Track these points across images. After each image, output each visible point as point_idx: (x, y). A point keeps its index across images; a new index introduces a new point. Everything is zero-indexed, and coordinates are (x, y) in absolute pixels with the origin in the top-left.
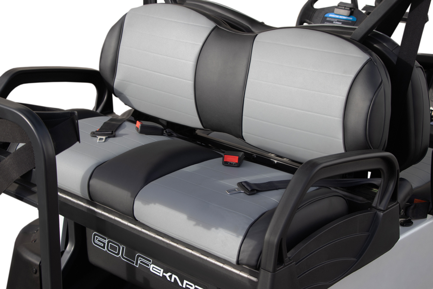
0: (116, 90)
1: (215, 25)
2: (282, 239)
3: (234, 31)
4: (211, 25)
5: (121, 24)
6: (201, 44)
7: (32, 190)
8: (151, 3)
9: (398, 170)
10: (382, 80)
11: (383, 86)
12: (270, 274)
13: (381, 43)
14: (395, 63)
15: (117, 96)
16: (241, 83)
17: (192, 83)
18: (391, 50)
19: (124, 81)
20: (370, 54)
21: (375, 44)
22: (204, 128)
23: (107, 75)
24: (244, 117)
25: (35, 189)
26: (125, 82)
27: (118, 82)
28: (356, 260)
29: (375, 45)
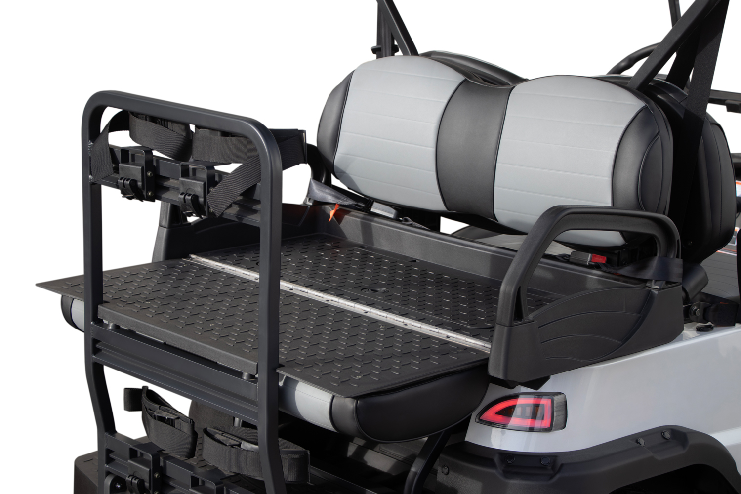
0: (337, 168)
1: (464, 79)
2: (520, 287)
3: (486, 85)
4: (459, 78)
5: (346, 84)
6: (446, 101)
7: (253, 208)
8: (386, 56)
9: (678, 240)
10: (659, 131)
11: (660, 139)
12: (506, 329)
13: (666, 93)
14: (682, 117)
15: (337, 176)
16: (493, 146)
17: (433, 150)
18: (679, 102)
19: (348, 154)
20: (646, 101)
21: (659, 94)
22: (448, 210)
23: (326, 149)
24: (495, 188)
25: (257, 207)
26: (348, 156)
27: (339, 158)
28: (622, 343)
29: (659, 96)
